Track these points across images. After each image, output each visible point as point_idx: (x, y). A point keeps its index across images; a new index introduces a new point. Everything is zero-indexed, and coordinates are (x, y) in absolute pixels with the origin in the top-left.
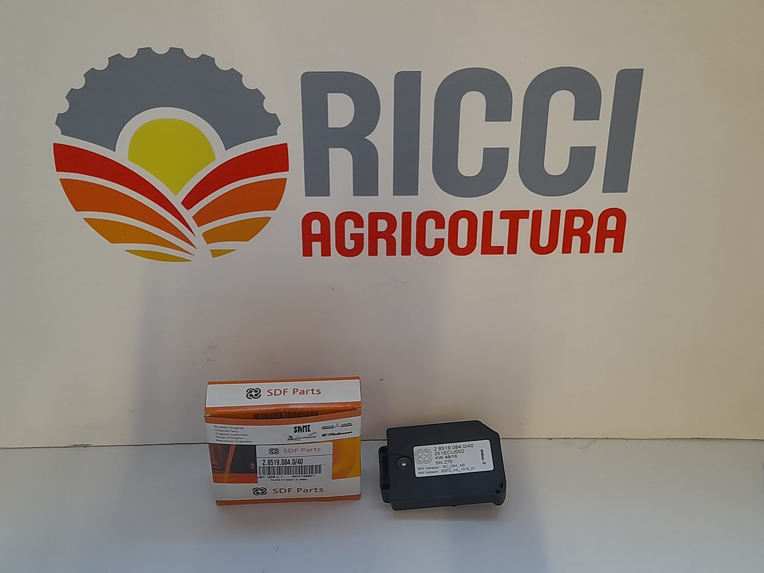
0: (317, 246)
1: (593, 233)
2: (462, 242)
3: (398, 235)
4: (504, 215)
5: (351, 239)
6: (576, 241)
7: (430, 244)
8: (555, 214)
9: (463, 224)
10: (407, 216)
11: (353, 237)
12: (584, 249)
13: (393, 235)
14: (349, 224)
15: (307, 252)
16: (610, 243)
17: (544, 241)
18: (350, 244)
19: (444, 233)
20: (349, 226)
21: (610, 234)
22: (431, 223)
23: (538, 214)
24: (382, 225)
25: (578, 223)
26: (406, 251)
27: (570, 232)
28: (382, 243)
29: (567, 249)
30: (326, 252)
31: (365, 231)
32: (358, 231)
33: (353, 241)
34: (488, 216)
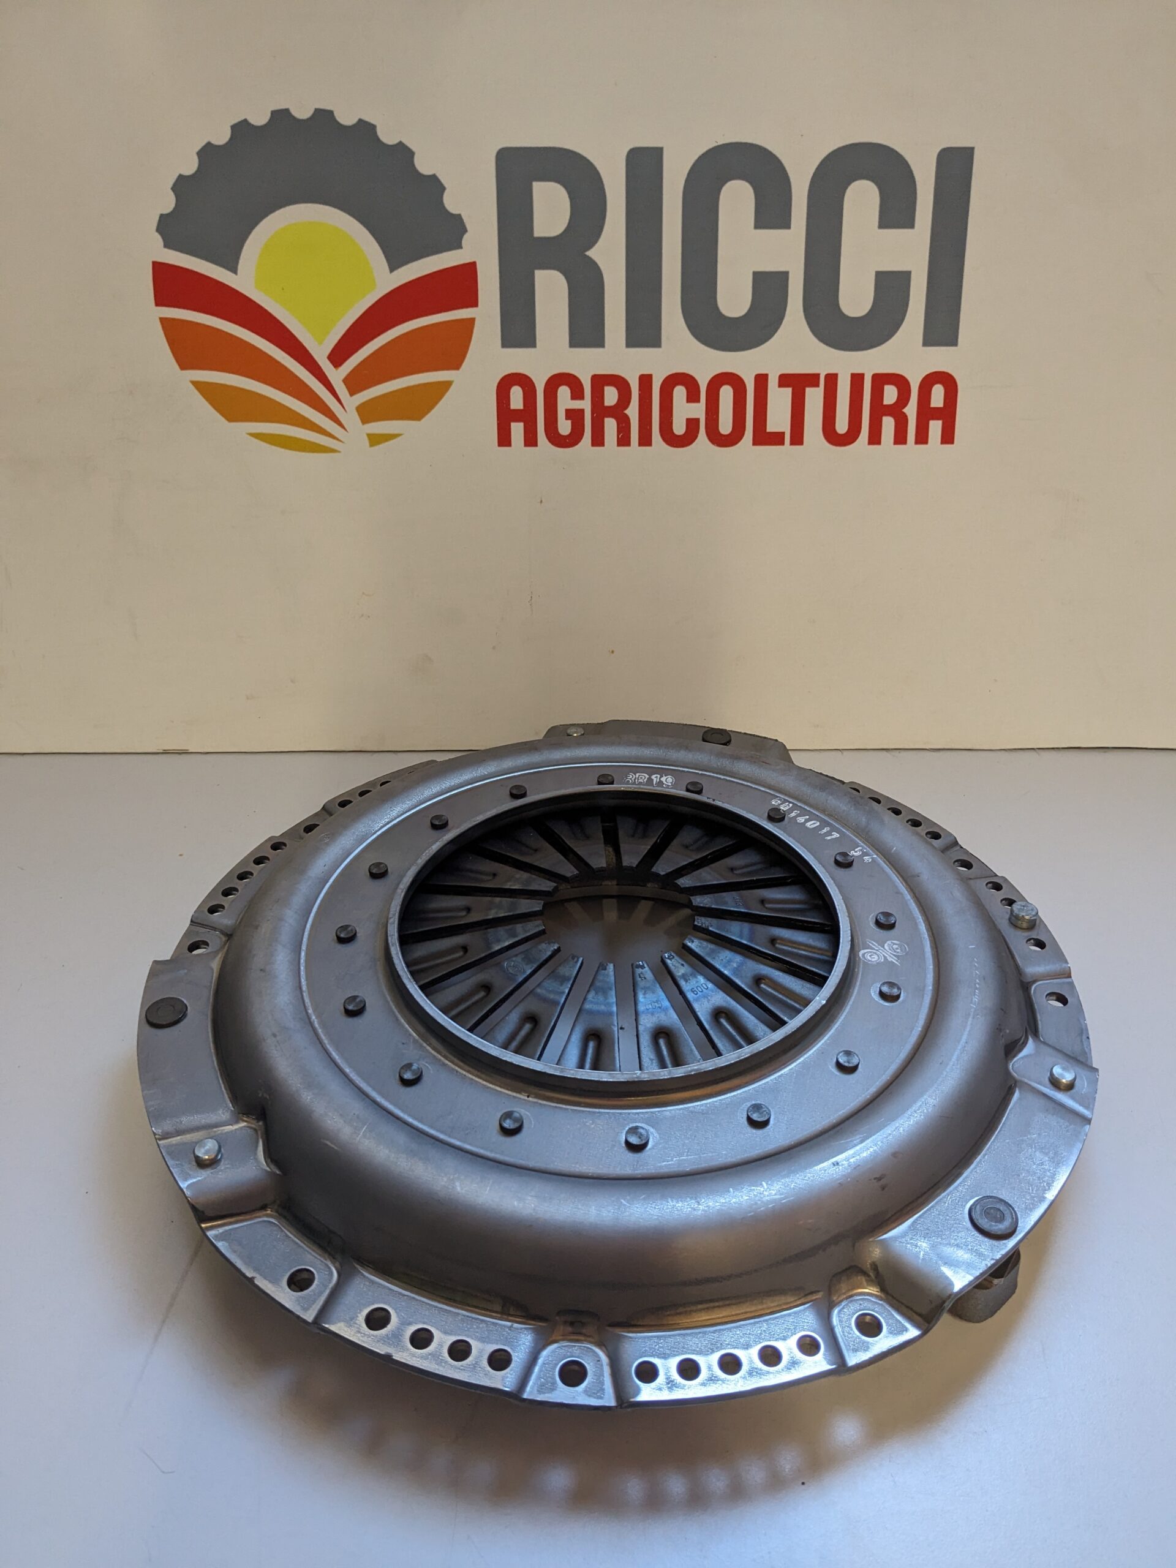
0: (517, 429)
1: (911, 410)
2: (726, 426)
3: (633, 412)
4: (785, 380)
5: (566, 419)
6: (888, 424)
7: (679, 428)
8: (857, 380)
9: (726, 394)
10: (646, 381)
11: (570, 413)
12: (900, 438)
13: (627, 412)
14: (564, 392)
15: (504, 439)
16: (935, 427)
17: (842, 426)
18: (565, 427)
19: (698, 411)
20: (564, 397)
21: (936, 414)
22: (679, 392)
23: (832, 380)
24: (611, 396)
25: (890, 394)
26: (645, 440)
27: (879, 410)
28: (610, 425)
29: (875, 438)
30: (531, 440)
31: (586, 405)
32: (577, 405)
33: (569, 422)
34: (761, 381)
